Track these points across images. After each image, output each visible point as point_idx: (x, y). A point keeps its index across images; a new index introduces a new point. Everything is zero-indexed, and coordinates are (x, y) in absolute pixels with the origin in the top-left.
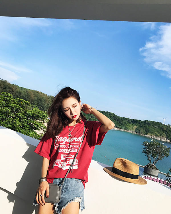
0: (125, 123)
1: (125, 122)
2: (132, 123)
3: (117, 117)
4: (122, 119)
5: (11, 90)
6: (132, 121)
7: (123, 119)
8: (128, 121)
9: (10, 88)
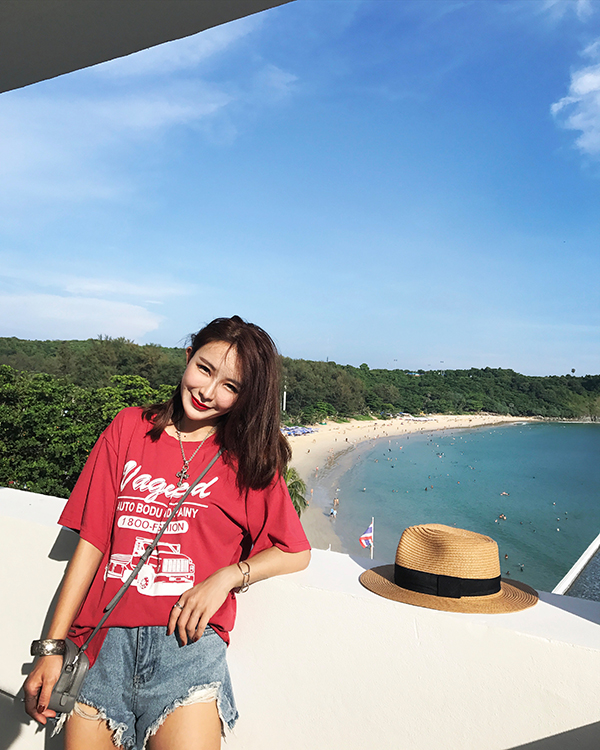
0: (560, 394)
1: (557, 392)
2: (585, 392)
3: (523, 379)
4: (543, 383)
5: (143, 365)
6: (583, 384)
7: (550, 381)
8: (569, 385)
9: (140, 360)
